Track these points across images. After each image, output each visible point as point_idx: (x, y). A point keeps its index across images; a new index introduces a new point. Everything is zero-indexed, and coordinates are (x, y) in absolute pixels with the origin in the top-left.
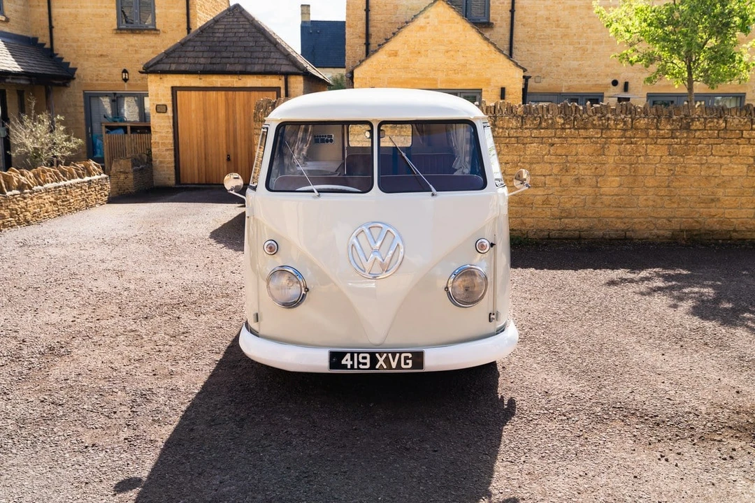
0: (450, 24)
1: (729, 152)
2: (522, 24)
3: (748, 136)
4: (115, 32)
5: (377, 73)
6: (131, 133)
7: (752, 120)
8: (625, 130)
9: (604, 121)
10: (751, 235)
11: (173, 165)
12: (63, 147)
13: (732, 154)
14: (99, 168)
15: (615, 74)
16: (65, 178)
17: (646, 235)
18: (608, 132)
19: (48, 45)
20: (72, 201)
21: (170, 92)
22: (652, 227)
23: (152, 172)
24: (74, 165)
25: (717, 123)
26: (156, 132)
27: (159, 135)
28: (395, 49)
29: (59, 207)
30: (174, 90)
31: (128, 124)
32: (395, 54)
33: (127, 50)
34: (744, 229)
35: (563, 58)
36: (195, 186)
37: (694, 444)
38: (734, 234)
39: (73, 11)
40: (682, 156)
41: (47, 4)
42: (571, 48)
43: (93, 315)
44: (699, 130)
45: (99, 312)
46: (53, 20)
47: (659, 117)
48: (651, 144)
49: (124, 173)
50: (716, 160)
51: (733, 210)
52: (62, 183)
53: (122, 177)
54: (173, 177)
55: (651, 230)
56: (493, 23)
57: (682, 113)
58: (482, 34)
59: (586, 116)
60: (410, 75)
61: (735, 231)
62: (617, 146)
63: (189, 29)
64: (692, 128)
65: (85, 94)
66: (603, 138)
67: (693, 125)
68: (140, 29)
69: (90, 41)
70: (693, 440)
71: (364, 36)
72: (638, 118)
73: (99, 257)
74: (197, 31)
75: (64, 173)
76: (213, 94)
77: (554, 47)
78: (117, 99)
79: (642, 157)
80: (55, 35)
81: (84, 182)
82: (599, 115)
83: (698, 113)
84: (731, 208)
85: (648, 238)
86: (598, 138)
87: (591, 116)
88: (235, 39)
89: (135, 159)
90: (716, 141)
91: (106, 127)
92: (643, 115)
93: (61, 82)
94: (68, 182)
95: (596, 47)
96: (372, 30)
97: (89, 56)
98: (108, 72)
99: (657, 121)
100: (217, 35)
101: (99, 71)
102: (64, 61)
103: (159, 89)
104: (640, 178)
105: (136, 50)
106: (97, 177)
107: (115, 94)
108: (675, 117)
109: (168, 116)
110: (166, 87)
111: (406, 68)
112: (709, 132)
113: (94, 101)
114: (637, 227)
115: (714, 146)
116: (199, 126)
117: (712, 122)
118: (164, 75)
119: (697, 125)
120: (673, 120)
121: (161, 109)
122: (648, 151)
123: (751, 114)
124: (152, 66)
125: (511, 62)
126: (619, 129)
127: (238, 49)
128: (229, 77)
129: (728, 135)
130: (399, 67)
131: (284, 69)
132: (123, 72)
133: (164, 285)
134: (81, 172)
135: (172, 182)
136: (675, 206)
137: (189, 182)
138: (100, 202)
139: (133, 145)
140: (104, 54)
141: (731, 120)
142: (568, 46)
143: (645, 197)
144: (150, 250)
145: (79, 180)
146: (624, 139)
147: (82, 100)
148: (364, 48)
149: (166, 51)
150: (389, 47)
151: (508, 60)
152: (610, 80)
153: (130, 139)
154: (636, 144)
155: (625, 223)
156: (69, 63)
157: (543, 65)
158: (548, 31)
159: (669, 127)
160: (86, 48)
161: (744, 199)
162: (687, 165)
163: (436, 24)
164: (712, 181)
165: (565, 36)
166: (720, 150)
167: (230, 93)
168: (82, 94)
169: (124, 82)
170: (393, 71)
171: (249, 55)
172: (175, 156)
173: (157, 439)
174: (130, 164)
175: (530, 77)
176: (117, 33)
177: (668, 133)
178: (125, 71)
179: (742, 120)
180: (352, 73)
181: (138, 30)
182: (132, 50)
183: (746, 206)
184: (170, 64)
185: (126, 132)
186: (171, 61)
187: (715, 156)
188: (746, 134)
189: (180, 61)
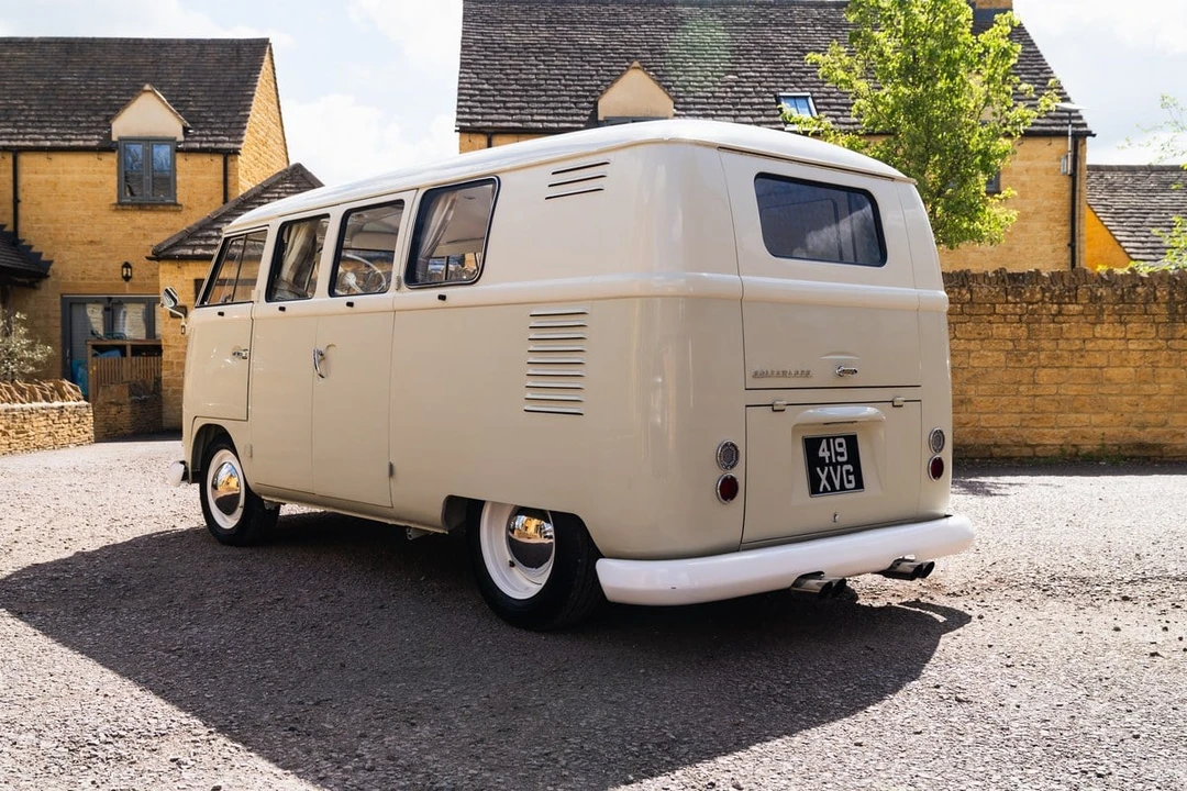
1: (979, 334)
3: (1002, 312)
4: (114, 208)
6: (133, 355)
7: (1006, 289)
10: (1020, 451)
12: (22, 359)
13: (982, 337)
14: (77, 390)
16: (23, 400)
19: (9, 228)
20: (31, 433)
21: (192, 288)
23: (160, 407)
24: (39, 384)
25: (959, 293)
26: (168, 346)
27: (174, 351)
29: (11, 440)
30: (199, 284)
31: (128, 343)
33: (131, 235)
34: (1009, 442)
38: (997, 451)
39: (52, 177)
41: (11, 168)
46: (20, 190)
49: (117, 404)
50: (962, 345)
51: (991, 416)
52: (18, 406)
53: (114, 410)
61: (996, 445)
63: (226, 200)
65: (62, 298)
68: (154, 205)
69: (75, 221)
74: (236, 200)
75: (22, 392)
78: (112, 308)
80: (22, 212)
81: (52, 408)
84: (989, 413)
89: (135, 385)
90: (960, 318)
91: (94, 347)
93: (27, 281)
94: (27, 406)
97: (73, 243)
98: (100, 266)
101: (87, 265)
102: (34, 250)
103: (175, 284)
105: (143, 235)
106: (72, 403)
107: (110, 299)
110: (187, 280)
113: (76, 310)
115: (957, 326)
117: (953, 292)
118: (184, 263)
123: (1003, 281)
124: (165, 250)
129: (975, 309)
132: (123, 267)
134: (48, 393)
138: (76, 441)
139: (134, 373)
140: (97, 239)
141: (978, 290)
145: (44, 404)
147: (59, 307)
149: (189, 228)
153: (130, 361)
156: (41, 254)
160: (69, 231)
161: (1005, 400)
164: (959, 375)
166: (966, 331)
168: (58, 299)
169: (124, 281)
174: (126, 392)
176: (116, 210)
178: (127, 265)
179: (992, 289)
181: (148, 204)
182: (140, 235)
183: (1009, 410)
184: (194, 247)
185: (124, 354)
186: (197, 242)
187: (960, 339)
188: (999, 308)
189: (209, 242)
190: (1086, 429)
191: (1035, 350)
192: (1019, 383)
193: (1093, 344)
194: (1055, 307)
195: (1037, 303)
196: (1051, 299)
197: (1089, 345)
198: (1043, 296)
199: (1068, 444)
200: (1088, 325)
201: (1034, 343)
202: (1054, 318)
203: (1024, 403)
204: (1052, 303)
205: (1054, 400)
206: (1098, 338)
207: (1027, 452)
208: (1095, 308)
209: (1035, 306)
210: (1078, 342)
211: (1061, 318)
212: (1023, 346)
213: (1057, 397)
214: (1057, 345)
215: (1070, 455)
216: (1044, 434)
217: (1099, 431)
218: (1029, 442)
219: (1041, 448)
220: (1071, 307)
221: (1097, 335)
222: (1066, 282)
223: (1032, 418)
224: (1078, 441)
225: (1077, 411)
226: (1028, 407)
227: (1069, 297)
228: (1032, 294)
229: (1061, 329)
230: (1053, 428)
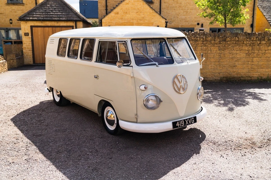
0: (138, 2)
2: (164, 2)
3: (246, 43)
4: (6, 4)
5: (111, 20)
6: (14, 44)
7: (247, 37)
8: (203, 41)
9: (196, 38)
10: (248, 78)
11: (32, 56)
13: (240, 50)
14: (2, 57)
15: (198, 21)
17: (211, 79)
18: (197, 42)
21: (30, 28)
22: (213, 76)
23: (23, 59)
25: (235, 38)
26: (24, 43)
27: (26, 44)
28: (118, 11)
30: (32, 27)
31: (13, 41)
32: (118, 13)
33: (11, 11)
34: (245, 76)
35: (179, 15)
36: (41, 64)
37: (232, 151)
38: (242, 78)
40: (223, 50)
42: (182, 11)
43: (6, 114)
44: (229, 41)
45: (8, 113)
47: (215, 36)
48: (212, 46)
49: (12, 59)
50: (235, 52)
51: (241, 70)
53: (12, 61)
54: (32, 61)
55: (213, 77)
56: (153, 2)
57: (223, 35)
58: (150, 6)
59: (189, 36)
60: (123, 21)
61: (242, 77)
62: (200, 47)
63: (36, 3)
64: (227, 40)
66: (196, 44)
67: (227, 39)
68: (17, 3)
70: (231, 150)
71: (105, 6)
72: (208, 37)
73: (6, 92)
74: (40, 4)
76: (47, 29)
77: (176, 11)
78: (7, 31)
79: (209, 51)
82: (194, 36)
83: (229, 35)
84: (241, 69)
85: (212, 80)
86: (193, 44)
87: (191, 36)
88: (55, 7)
89: (17, 54)
90: (235, 45)
91: (4, 42)
92: (209, 36)
95: (191, 11)
96: (108, 4)
98: (4, 20)
99: (214, 38)
100: (48, 6)
103: (25, 27)
104: (209, 59)
105: (15, 11)
106: (1, 61)
107: (7, 29)
108: (220, 37)
109: (29, 37)
110: (28, 26)
111: (122, 19)
112: (233, 42)
114: (208, 76)
115: (234, 47)
116: (42, 41)
117: (234, 38)
118: (27, 21)
119: (228, 39)
120: (220, 38)
121: (26, 34)
122: (212, 49)
123: (247, 35)
124: (22, 18)
125: (161, 16)
126: (201, 41)
127: (57, 11)
128: (53, 22)
129: (239, 43)
130: (119, 18)
131: (75, 19)
133: (33, 102)
135: (32, 63)
136: (221, 68)
137: (38, 63)
138: (3, 71)
139: (15, 49)
140: (2, 13)
141: (240, 37)
142: (181, 10)
143: (211, 66)
144: (26, 89)
146: (203, 45)
148: (105, 11)
149: (28, 12)
150: (115, 11)
151: (159, 16)
152: (196, 23)
153: (13, 46)
154: (207, 46)
155: (204, 75)
157: (172, 17)
158: (174, 5)
159: (218, 40)
161: (245, 66)
162: (225, 54)
163: (133, 2)
164: (234, 59)
165: (180, 7)
166: (236, 48)
167: (54, 28)
169: (10, 24)
170: (117, 19)
171: (61, 14)
172: (33, 53)
173: (38, 159)
174: (15, 56)
175: (168, 22)
176: (7, 5)
177: (218, 42)
178: (11, 20)
179: (244, 37)
180: (101, 20)
181: (16, 3)
182: (14, 12)
183: (246, 68)
184: (30, 17)
185: (12, 44)
186: (30, 16)
187: (235, 50)
188: (245, 42)
189: (34, 16)
190: (264, 73)
191: (253, 53)
192: (249, 61)
193: (268, 51)
194: (259, 42)
195: (254, 41)
196: (258, 40)
197: (267, 52)
198: (256, 39)
199: (259, 76)
200: (267, 46)
201: (253, 51)
202: (258, 45)
203: (250, 66)
204: (258, 41)
205: (257, 66)
206: (269, 50)
207: (249, 79)
208: (269, 42)
209: (254, 42)
210: (264, 51)
211: (260, 45)
212: (250, 52)
213: (258, 65)
214: (259, 52)
215: (260, 79)
216: (254, 74)
217: (267, 73)
218: (250, 76)
219: (253, 77)
220: (263, 42)
221: (269, 49)
222: (262, 35)
223: (251, 70)
224: (262, 76)
225: (262, 68)
226: (251, 67)
227: (263, 39)
228: (253, 39)
229: (260, 48)
230: (256, 72)
